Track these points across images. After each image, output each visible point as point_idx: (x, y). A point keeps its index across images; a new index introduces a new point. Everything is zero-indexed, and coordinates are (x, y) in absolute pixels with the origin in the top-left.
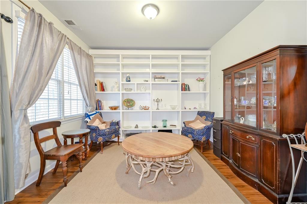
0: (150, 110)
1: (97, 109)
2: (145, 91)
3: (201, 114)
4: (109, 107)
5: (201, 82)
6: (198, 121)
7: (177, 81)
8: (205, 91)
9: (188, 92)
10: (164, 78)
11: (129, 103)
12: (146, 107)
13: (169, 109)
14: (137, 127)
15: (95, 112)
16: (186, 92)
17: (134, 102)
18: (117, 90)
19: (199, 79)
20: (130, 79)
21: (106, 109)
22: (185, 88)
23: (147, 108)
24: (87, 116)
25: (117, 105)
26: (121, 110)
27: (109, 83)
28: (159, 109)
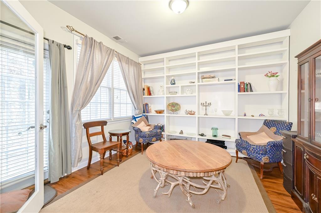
0: (197, 115)
1: (144, 112)
2: (191, 94)
3: (268, 124)
4: (155, 111)
5: (272, 78)
6: (264, 134)
7: (232, 80)
8: (282, 90)
9: (249, 93)
10: (213, 77)
11: (174, 107)
12: (191, 111)
13: (220, 114)
14: (182, 132)
15: (141, 115)
16: (246, 93)
17: (180, 106)
18: (162, 94)
19: (269, 75)
20: (174, 82)
21: (153, 113)
22: (244, 88)
23: (193, 113)
24: (134, 118)
25: (162, 109)
26: (165, 114)
27: (156, 88)
28: (207, 115)
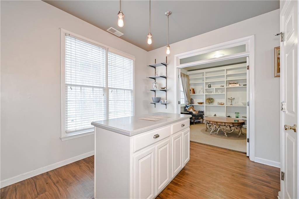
0: (225, 105)
1: (191, 104)
2: (222, 93)
4: (198, 103)
10: (236, 83)
11: (210, 100)
12: (222, 103)
13: (241, 105)
14: (215, 115)
15: (190, 105)
17: (214, 100)
18: (202, 93)
20: (210, 85)
21: (196, 104)
23: (223, 104)
24: (186, 106)
25: (202, 102)
26: (205, 105)
27: (198, 89)
28: (232, 105)
